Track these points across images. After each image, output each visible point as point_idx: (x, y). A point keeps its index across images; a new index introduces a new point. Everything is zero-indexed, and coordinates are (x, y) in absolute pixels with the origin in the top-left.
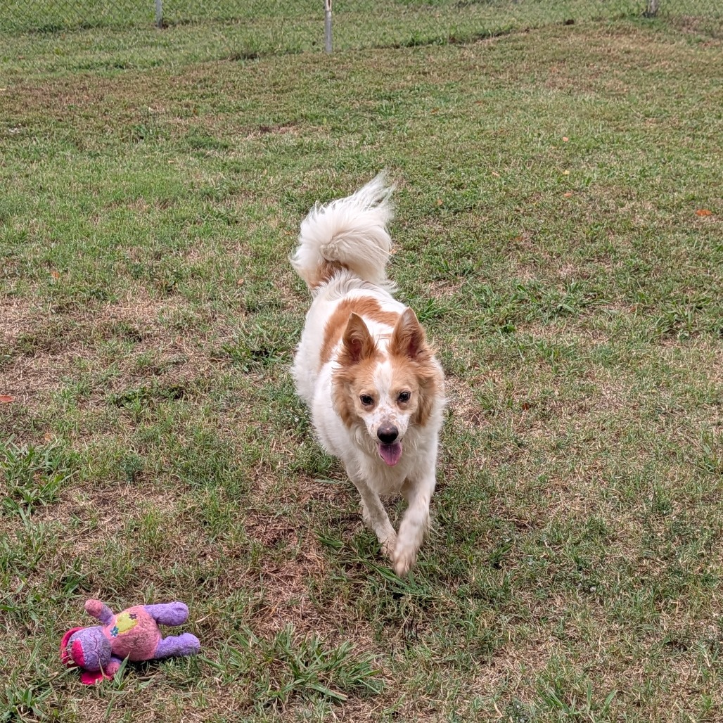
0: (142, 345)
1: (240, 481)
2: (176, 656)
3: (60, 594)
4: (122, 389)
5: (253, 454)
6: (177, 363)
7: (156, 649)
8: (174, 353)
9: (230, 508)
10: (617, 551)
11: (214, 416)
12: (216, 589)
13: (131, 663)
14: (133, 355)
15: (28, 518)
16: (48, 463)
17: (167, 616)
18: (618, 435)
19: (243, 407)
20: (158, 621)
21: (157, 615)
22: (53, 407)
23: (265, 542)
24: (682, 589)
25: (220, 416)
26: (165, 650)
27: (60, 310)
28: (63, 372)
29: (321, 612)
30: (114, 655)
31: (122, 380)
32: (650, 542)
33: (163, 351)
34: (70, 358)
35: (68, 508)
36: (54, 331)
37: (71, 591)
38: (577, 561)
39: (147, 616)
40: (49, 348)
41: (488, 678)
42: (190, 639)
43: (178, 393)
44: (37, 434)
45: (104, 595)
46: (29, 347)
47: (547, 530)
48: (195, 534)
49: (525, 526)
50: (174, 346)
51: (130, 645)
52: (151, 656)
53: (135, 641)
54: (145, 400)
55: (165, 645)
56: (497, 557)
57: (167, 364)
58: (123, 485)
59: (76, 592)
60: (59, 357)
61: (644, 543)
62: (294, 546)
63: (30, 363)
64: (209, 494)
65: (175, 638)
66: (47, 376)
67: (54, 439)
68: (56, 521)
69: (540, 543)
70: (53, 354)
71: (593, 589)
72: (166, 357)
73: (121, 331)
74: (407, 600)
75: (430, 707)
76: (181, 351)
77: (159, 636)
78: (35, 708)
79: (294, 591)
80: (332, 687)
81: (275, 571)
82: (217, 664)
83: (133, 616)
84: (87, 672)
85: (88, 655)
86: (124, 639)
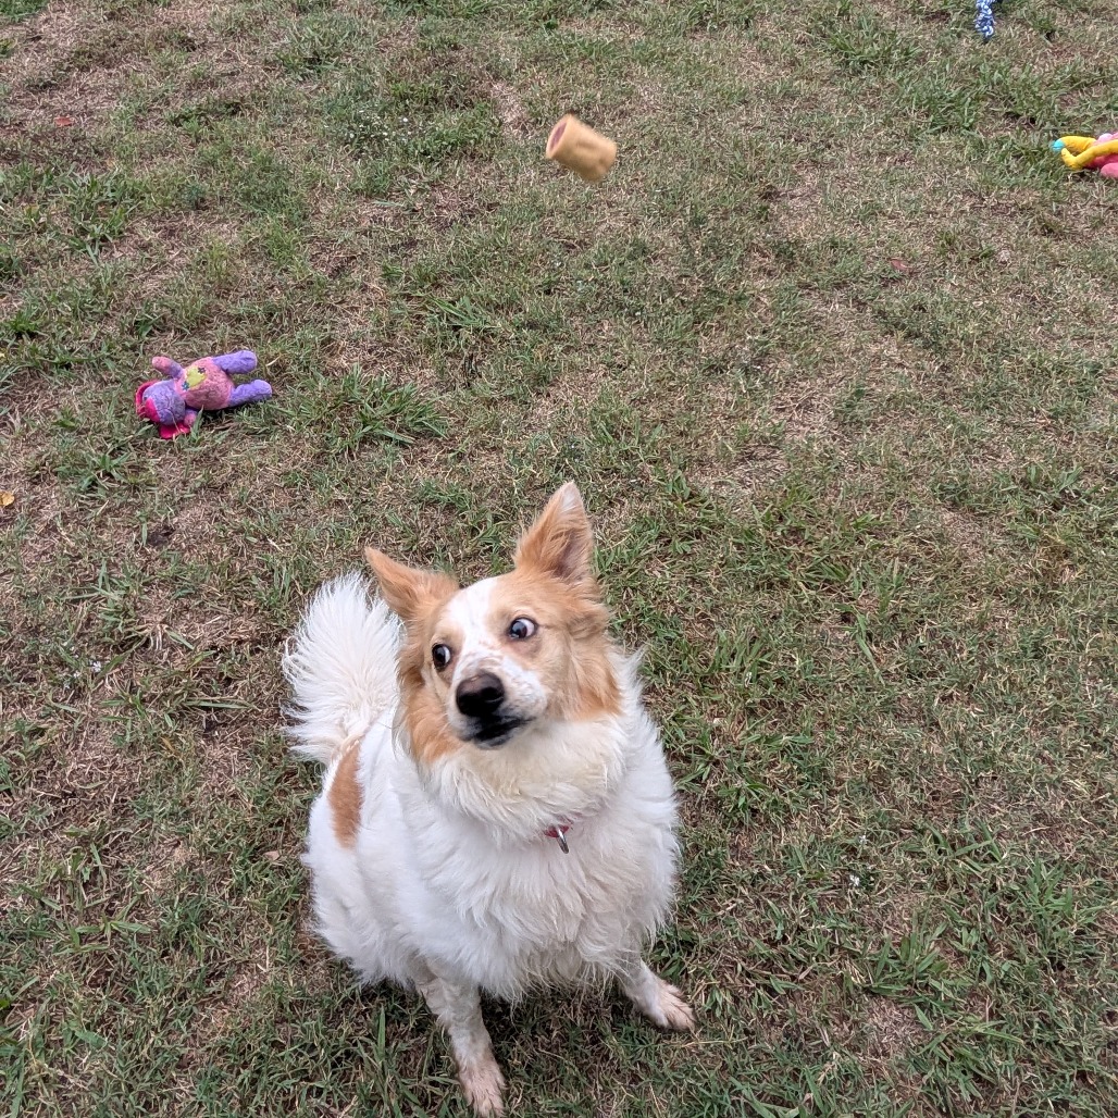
0: (196, 55)
1: (301, 205)
2: (249, 403)
3: (135, 339)
4: (179, 106)
5: (311, 175)
6: (232, 74)
7: (229, 398)
8: (228, 62)
9: (292, 236)
10: (659, 271)
11: (271, 132)
12: (285, 323)
14: (190, 65)
15: (96, 257)
16: (111, 195)
17: (236, 366)
18: (657, 141)
19: (299, 121)
20: (227, 372)
21: (225, 367)
22: (112, 129)
23: (330, 271)
24: (718, 310)
25: (279, 132)
26: (238, 400)
27: (111, 16)
28: (120, 88)
29: (387, 345)
30: (187, 407)
31: (180, 95)
32: (689, 262)
33: (218, 61)
34: (125, 72)
35: (136, 242)
36: (105, 41)
37: (145, 334)
38: (623, 283)
39: (216, 369)
40: (104, 61)
41: (544, 410)
42: (262, 385)
43: (235, 109)
44: (98, 160)
45: (179, 335)
46: (84, 60)
47: (594, 250)
48: (260, 265)
49: (574, 247)
50: (228, 54)
52: (225, 405)
53: (207, 394)
54: (203, 119)
55: (238, 395)
56: (549, 283)
57: (223, 75)
58: (187, 214)
59: (151, 334)
60: (114, 71)
61: (683, 261)
62: (356, 276)
63: (85, 79)
64: (272, 221)
65: (247, 386)
66: (105, 93)
67: (115, 166)
68: (124, 257)
69: (588, 265)
70: (108, 67)
71: (638, 313)
72: (221, 68)
73: (174, 41)
74: (466, 332)
75: (491, 444)
76: (236, 59)
77: (230, 385)
78: (114, 474)
79: (360, 323)
80: (399, 431)
81: (340, 303)
82: (289, 411)
83: (201, 370)
84: (164, 427)
85: (162, 414)
86: (196, 394)
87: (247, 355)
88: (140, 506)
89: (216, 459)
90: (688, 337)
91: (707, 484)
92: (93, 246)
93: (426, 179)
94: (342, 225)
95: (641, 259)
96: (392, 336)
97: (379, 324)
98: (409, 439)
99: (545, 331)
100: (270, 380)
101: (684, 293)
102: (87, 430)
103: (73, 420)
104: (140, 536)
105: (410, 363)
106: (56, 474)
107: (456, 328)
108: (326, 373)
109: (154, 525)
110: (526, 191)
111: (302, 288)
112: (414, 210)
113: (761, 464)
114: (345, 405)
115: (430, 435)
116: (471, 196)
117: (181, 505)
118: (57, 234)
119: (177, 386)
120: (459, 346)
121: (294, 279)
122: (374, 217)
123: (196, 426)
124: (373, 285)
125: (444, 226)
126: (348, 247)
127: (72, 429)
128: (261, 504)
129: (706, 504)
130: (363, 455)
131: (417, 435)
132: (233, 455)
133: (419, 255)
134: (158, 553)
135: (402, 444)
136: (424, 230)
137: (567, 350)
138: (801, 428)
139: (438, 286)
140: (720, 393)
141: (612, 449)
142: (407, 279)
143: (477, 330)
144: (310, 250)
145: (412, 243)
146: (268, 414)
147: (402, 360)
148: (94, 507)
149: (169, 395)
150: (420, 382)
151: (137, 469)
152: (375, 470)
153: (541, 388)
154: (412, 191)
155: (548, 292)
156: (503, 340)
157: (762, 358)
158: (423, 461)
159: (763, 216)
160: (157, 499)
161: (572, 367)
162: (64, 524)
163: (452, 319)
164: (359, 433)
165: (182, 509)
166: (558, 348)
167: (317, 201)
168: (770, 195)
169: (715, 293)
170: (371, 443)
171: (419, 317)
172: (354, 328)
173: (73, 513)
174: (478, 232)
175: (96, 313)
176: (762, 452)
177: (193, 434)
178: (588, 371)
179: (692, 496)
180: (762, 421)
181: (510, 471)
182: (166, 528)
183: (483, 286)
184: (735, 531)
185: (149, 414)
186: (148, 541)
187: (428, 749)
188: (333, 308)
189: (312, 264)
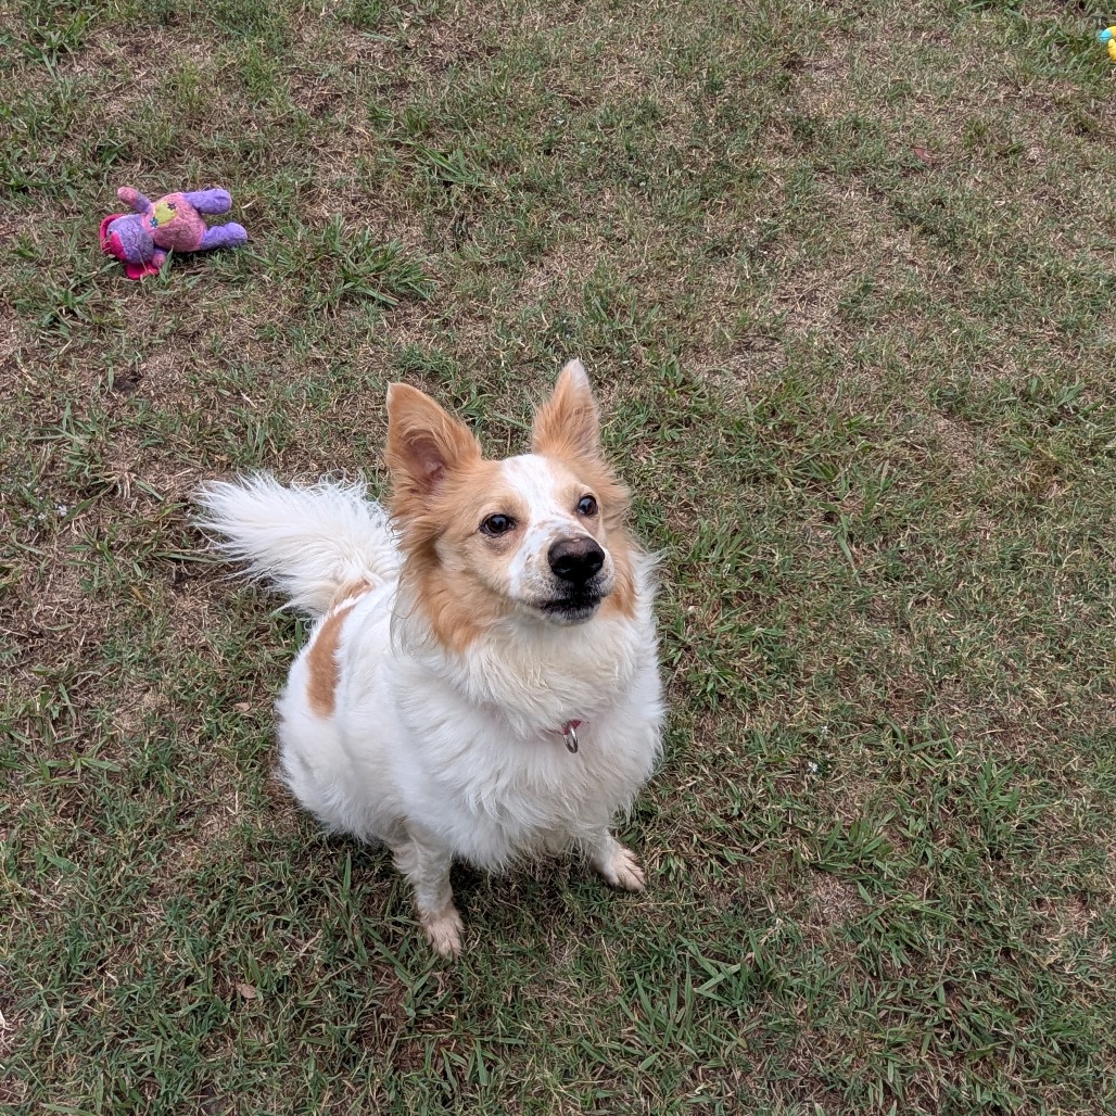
1: (282, 30)
2: (223, 248)
3: (98, 167)
7: (201, 241)
9: (271, 65)
10: (668, 139)
12: (263, 164)
13: (176, 255)
15: (54, 69)
17: (209, 205)
20: (199, 211)
21: (197, 205)
23: (312, 108)
24: (728, 187)
26: (210, 243)
29: (371, 197)
30: (156, 246)
32: (701, 131)
35: (98, 56)
37: (109, 162)
38: (628, 148)
39: (187, 206)
41: (536, 281)
42: (236, 229)
45: (146, 167)
47: (600, 110)
48: (236, 95)
49: (578, 104)
51: (172, 238)
52: (196, 248)
53: (178, 234)
55: (210, 237)
56: (550, 143)
58: (155, 29)
59: (115, 162)
61: (695, 130)
62: (340, 117)
64: (250, 45)
65: (221, 229)
68: (84, 72)
69: (592, 127)
71: (642, 184)
74: (457, 191)
75: (479, 313)
77: (203, 226)
78: (78, 311)
79: (344, 170)
80: (383, 291)
81: (322, 146)
82: (266, 260)
83: (171, 206)
84: (131, 265)
85: (129, 250)
86: (165, 232)
87: (220, 194)
88: (107, 348)
89: (187, 305)
90: (693, 215)
91: (700, 371)
92: (50, 56)
93: (421, 12)
94: (327, 57)
95: (650, 124)
96: (378, 187)
97: (364, 171)
98: (393, 301)
99: (542, 195)
100: (245, 224)
101: (693, 165)
102: (48, 263)
103: (31, 250)
104: (105, 380)
105: (396, 218)
106: (15, 306)
107: (447, 184)
108: (305, 222)
109: (120, 369)
110: (531, 35)
111: (281, 125)
112: (406, 47)
113: (758, 356)
114: (325, 258)
115: (417, 299)
116: (470, 36)
117: (149, 351)
118: (10, 39)
119: (145, 221)
120: (449, 204)
121: (273, 115)
122: (362, 51)
123: (165, 268)
124: (359, 129)
125: (438, 68)
126: (333, 83)
127: (31, 260)
128: (235, 357)
129: (699, 392)
130: (344, 313)
131: (401, 297)
132: (205, 302)
133: (410, 98)
134: (125, 399)
135: (385, 305)
136: (417, 70)
137: (564, 218)
138: (803, 321)
139: (430, 135)
140: (722, 278)
141: (606, 327)
142: (397, 125)
143: (469, 188)
144: (291, 83)
145: (403, 85)
146: (243, 261)
147: (387, 214)
148: (56, 346)
149: (136, 230)
150: (406, 239)
151: (103, 308)
152: (356, 331)
153: (535, 257)
154: (405, 25)
155: (548, 153)
156: (498, 201)
157: (769, 242)
158: (407, 324)
159: (784, 87)
160: (124, 343)
161: (569, 237)
162: (25, 361)
163: (443, 174)
164: (340, 289)
165: (151, 355)
166: (556, 215)
167: (301, 27)
168: (793, 64)
169: (725, 168)
170: (352, 301)
171: (407, 168)
172: (337, 175)
173: (33, 350)
174: (476, 79)
175: (55, 133)
176: (760, 343)
177: (162, 276)
178: (586, 242)
179: (684, 382)
180: (764, 309)
181: (497, 342)
182: (134, 373)
183: (477, 140)
184: (727, 424)
185: (114, 249)
186: (114, 385)
187: (458, 635)
188: (315, 151)
189: (292, 99)
